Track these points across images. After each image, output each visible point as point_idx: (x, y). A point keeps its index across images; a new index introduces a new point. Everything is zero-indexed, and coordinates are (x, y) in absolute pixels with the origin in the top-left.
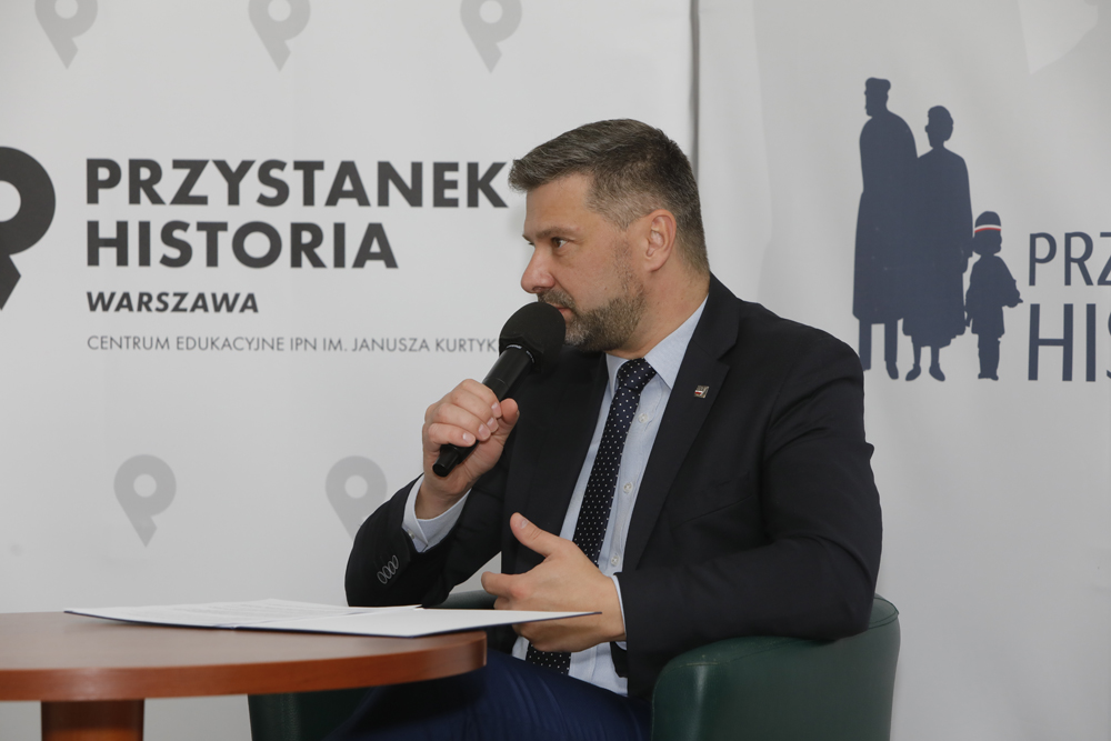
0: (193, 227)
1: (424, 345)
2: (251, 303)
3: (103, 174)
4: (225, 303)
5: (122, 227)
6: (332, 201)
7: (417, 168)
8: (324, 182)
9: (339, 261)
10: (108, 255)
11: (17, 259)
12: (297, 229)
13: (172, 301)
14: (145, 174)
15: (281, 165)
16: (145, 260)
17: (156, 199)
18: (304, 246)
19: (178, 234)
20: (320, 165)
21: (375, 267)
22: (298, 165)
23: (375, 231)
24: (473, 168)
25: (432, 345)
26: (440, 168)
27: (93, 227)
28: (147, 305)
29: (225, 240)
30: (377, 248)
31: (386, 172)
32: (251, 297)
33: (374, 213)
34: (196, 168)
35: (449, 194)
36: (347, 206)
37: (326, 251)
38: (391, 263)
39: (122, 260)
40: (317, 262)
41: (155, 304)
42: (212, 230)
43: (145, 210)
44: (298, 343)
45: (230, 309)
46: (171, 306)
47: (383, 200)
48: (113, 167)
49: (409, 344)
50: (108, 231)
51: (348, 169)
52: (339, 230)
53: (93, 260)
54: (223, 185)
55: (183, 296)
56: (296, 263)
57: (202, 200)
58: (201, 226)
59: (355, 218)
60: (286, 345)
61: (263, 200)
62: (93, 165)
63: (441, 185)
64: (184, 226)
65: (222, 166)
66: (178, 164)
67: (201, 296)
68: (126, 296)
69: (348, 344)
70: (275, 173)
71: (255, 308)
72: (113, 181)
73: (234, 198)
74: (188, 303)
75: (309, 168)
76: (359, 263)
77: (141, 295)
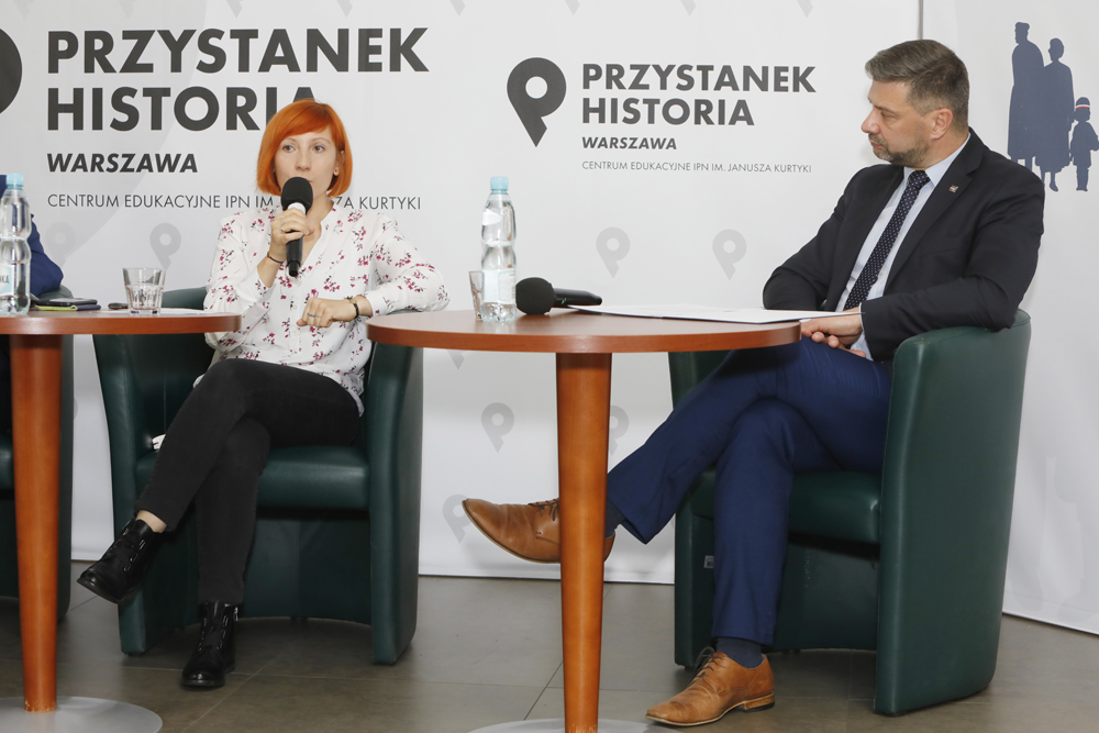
0: (641, 102)
1: (768, 168)
2: (672, 144)
3: (592, 72)
4: (658, 144)
5: (602, 101)
6: (718, 88)
7: (765, 70)
8: (713, 77)
9: (721, 121)
10: (594, 117)
11: (545, 119)
12: (698, 103)
13: (629, 143)
14: (615, 72)
15: (690, 68)
16: (614, 120)
17: (621, 86)
18: (702, 112)
19: (632, 105)
20: (711, 68)
21: (741, 124)
22: (699, 68)
23: (742, 104)
24: (796, 70)
25: (773, 168)
26: (778, 70)
27: (586, 101)
28: (615, 144)
29: (658, 109)
30: (743, 113)
31: (748, 71)
32: (672, 140)
33: (741, 95)
34: (643, 69)
35: (783, 84)
36: (726, 90)
37: (714, 115)
38: (750, 122)
39: (602, 120)
40: (709, 122)
41: (619, 144)
42: (651, 103)
43: (615, 92)
44: (698, 166)
45: (661, 147)
46: (628, 145)
47: (746, 87)
48: (597, 68)
49: (760, 167)
50: (594, 104)
51: (727, 70)
52: (722, 103)
53: (586, 120)
54: (658, 78)
55: (635, 140)
56: (697, 122)
57: (646, 87)
58: (645, 101)
59: (731, 97)
60: (692, 167)
61: (680, 87)
62: (587, 68)
63: (778, 79)
64: (636, 101)
65: (657, 68)
66: (633, 67)
67: (645, 140)
68: (604, 139)
69: (726, 167)
70: (686, 72)
71: (674, 147)
72: (597, 77)
73: (663, 86)
74: (637, 144)
75: (705, 69)
76: (732, 122)
77: (612, 139)
